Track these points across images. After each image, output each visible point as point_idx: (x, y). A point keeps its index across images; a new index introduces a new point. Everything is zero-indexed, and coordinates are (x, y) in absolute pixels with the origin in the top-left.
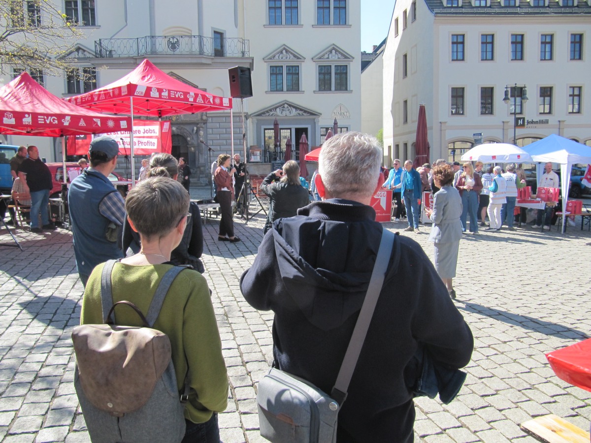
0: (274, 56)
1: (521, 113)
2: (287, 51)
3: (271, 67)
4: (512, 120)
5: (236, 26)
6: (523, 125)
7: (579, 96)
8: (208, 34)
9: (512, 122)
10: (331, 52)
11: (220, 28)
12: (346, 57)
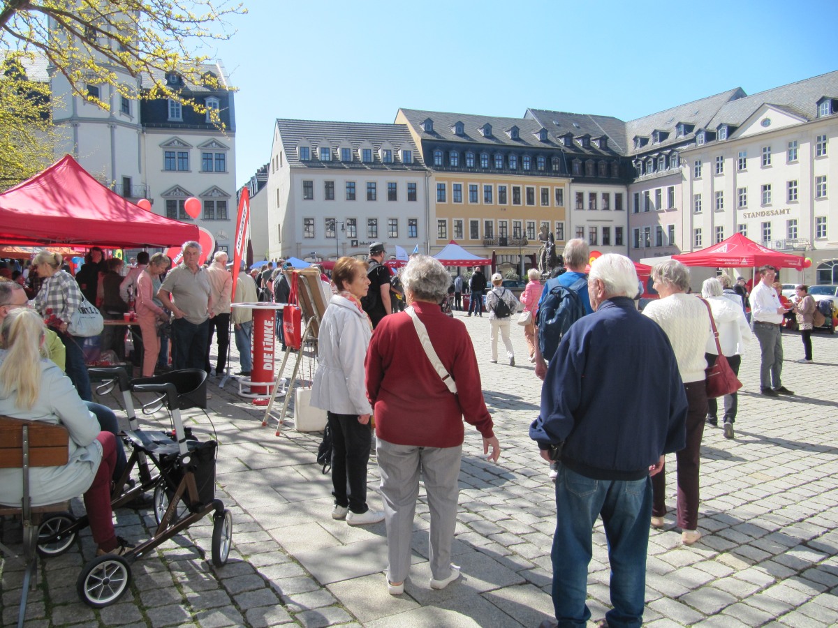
0: (170, 193)
1: (356, 237)
2: (179, 190)
3: (167, 201)
4: (349, 242)
5: (140, 172)
6: (357, 246)
7: (396, 225)
8: (119, 182)
9: (350, 243)
10: (213, 191)
11: (127, 174)
12: (225, 196)
